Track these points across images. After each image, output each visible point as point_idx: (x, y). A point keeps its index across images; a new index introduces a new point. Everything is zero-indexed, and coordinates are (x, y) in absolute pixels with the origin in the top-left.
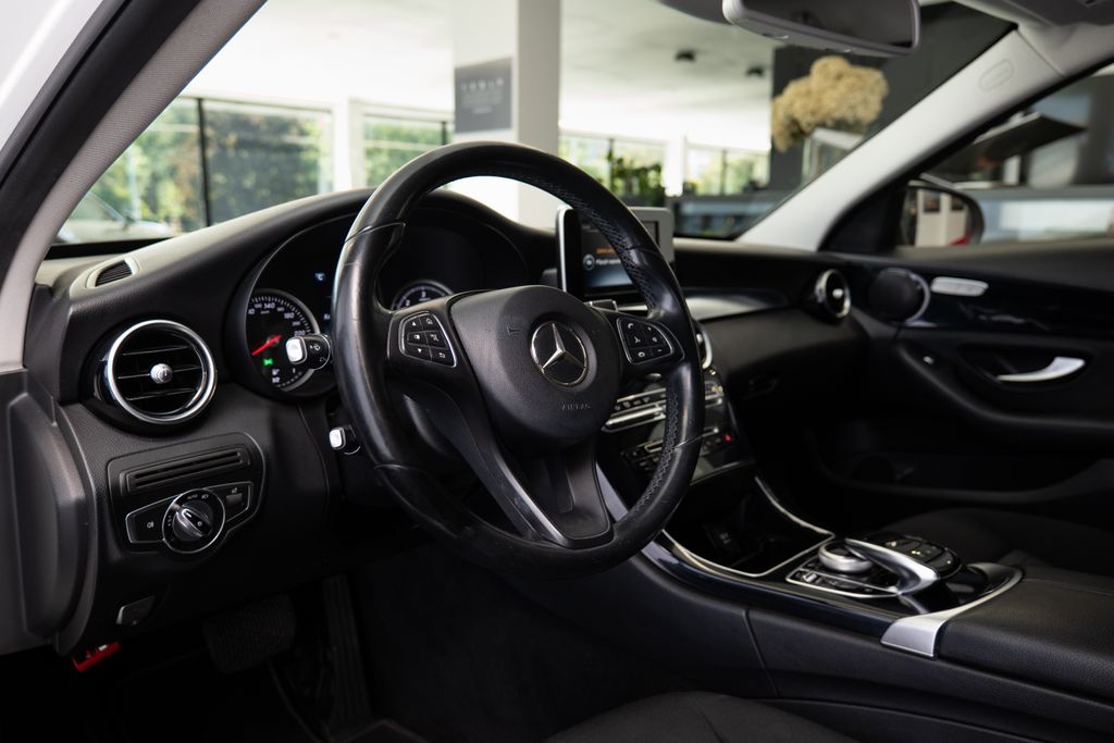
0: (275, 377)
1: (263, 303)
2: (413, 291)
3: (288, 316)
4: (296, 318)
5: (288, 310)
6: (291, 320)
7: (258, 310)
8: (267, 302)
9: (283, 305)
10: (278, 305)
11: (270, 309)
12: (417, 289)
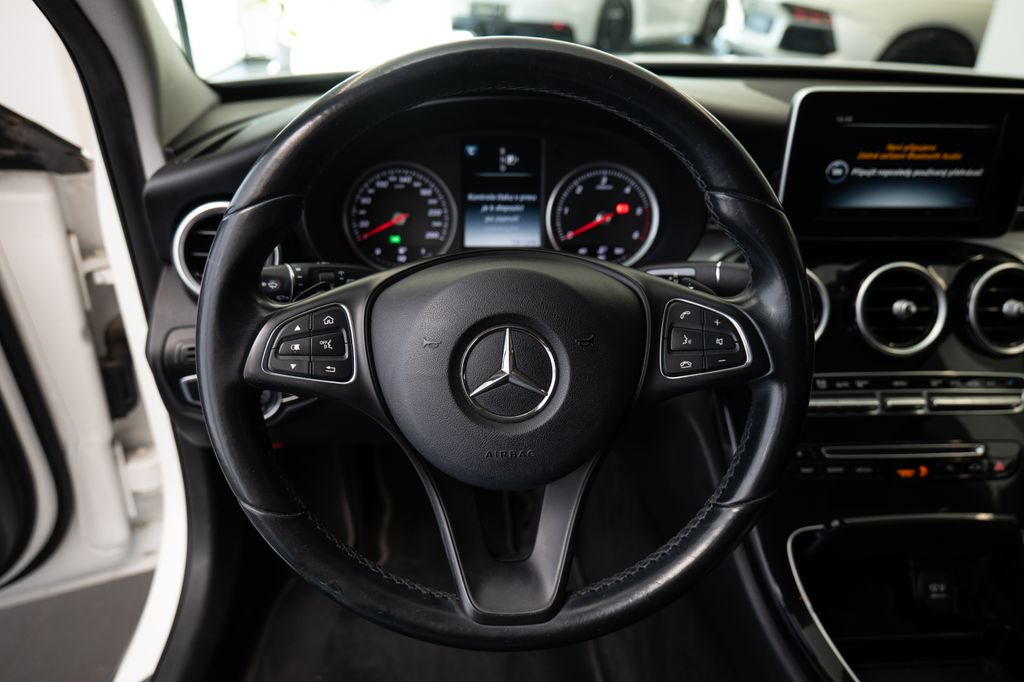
0: (402, 255)
1: (398, 175)
2: (589, 175)
3: (425, 192)
4: (434, 196)
5: (425, 186)
6: (427, 198)
7: (391, 184)
8: (403, 175)
9: (422, 181)
10: (415, 179)
11: (406, 184)
12: (596, 173)
